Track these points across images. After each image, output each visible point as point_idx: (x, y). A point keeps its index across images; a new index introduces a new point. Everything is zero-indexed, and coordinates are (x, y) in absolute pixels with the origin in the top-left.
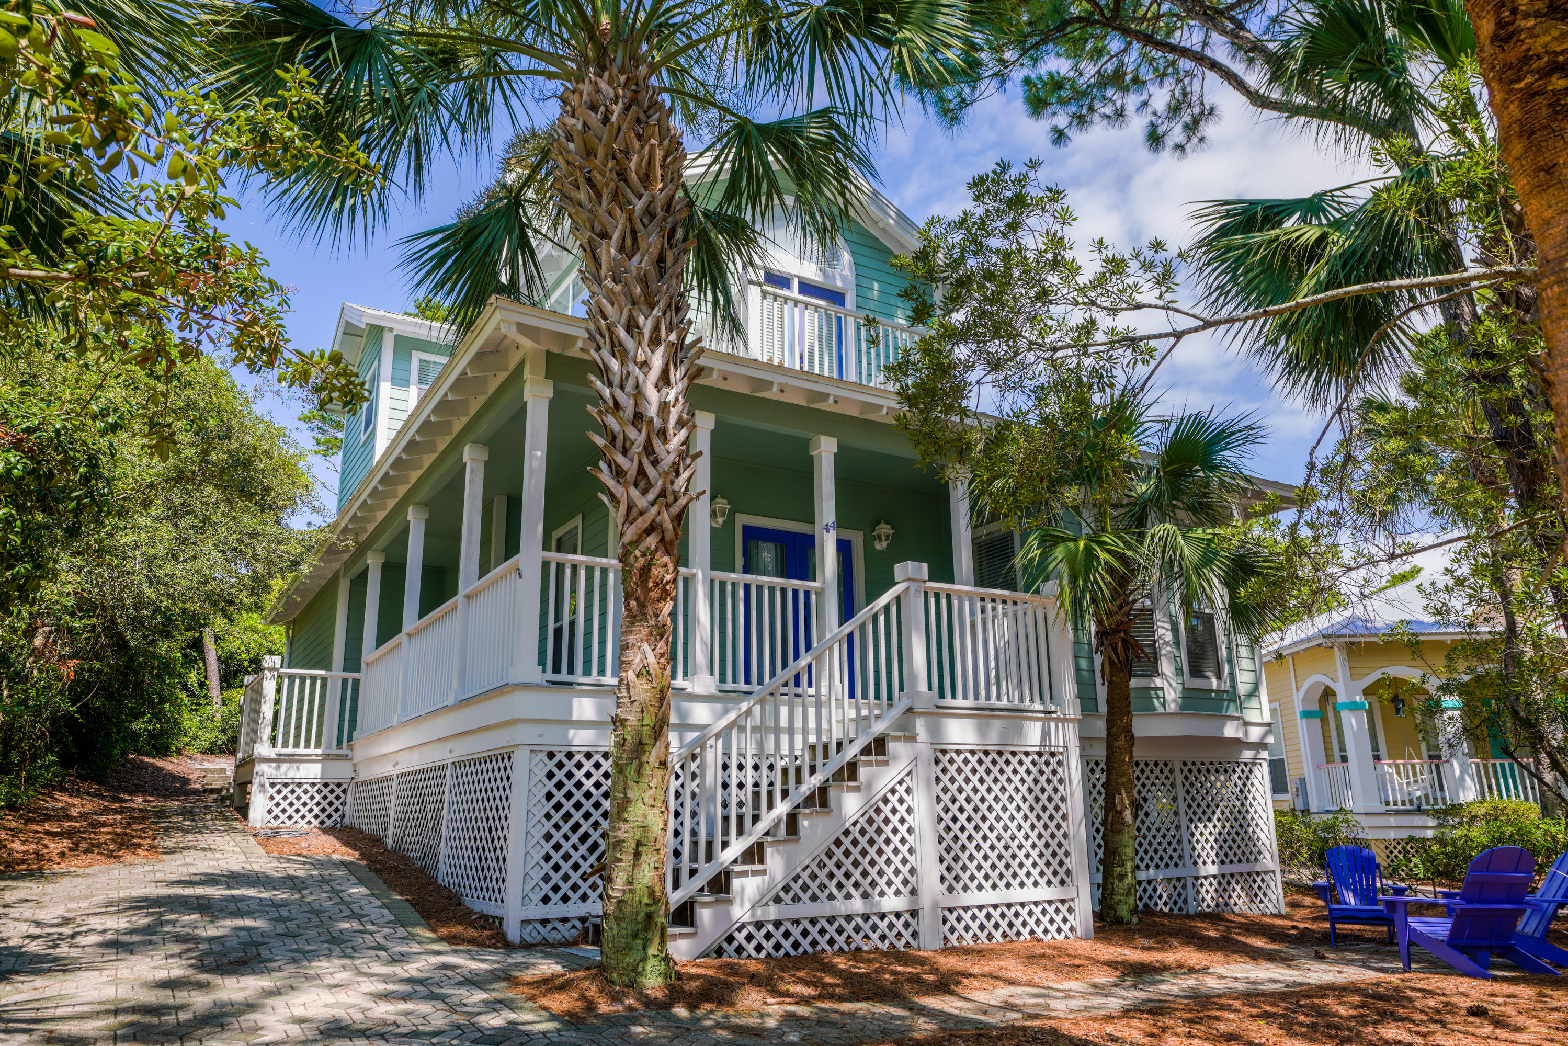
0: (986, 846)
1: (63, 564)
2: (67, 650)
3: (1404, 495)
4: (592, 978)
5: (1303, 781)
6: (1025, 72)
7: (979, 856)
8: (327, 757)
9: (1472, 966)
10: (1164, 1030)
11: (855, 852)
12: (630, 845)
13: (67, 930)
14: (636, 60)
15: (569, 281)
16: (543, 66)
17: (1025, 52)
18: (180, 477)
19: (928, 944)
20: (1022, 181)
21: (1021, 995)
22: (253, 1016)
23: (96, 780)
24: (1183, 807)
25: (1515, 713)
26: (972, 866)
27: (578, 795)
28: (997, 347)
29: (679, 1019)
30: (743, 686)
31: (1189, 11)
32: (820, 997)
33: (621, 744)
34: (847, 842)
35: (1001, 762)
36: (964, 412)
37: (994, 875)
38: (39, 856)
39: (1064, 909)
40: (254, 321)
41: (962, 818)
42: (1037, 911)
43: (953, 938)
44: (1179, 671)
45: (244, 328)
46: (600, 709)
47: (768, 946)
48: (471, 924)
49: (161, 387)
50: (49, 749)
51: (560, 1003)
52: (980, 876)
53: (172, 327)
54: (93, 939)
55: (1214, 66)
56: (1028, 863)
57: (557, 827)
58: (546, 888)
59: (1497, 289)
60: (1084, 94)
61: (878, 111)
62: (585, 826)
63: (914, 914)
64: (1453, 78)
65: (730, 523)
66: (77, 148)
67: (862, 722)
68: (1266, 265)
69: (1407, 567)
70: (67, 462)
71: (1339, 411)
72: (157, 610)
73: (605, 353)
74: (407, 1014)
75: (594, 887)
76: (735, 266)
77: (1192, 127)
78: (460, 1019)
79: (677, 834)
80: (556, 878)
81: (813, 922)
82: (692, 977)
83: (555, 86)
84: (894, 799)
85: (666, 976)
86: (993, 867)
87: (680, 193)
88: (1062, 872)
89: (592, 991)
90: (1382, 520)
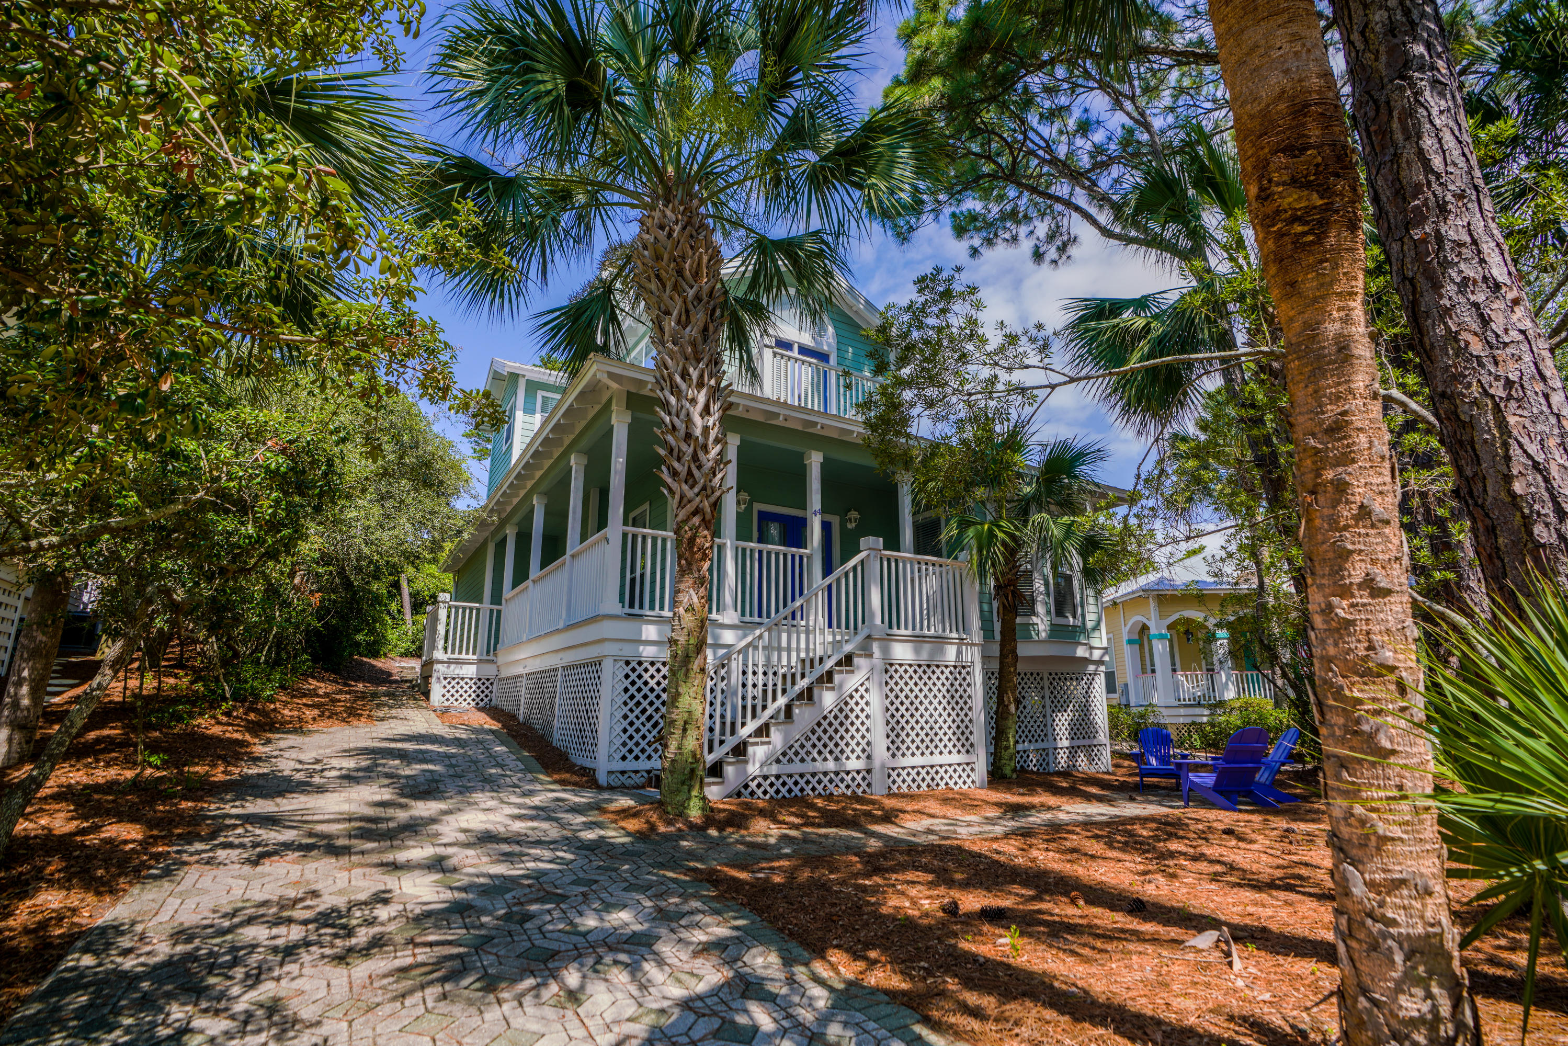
0: (918, 727)
1: (312, 531)
2: (314, 587)
3: (1196, 497)
4: (654, 809)
5: (1126, 685)
6: (953, 209)
7: (913, 734)
8: (480, 661)
9: (1227, 803)
10: (1031, 846)
11: (831, 731)
12: (680, 723)
13: (318, 767)
14: (691, 195)
15: (643, 344)
16: (629, 200)
17: (952, 196)
18: (385, 473)
19: (878, 792)
20: (950, 280)
21: (938, 824)
22: (435, 827)
23: (334, 672)
24: (1048, 702)
25: (1261, 641)
26: (908, 740)
27: (645, 690)
28: (932, 392)
29: (712, 837)
30: (757, 619)
31: (1060, 172)
32: (806, 825)
33: (674, 656)
34: (825, 724)
35: (929, 672)
36: (908, 436)
37: (923, 746)
38: (300, 720)
39: (968, 769)
40: (434, 369)
41: (903, 709)
42: (951, 770)
43: (894, 788)
44: (1048, 612)
45: (427, 374)
46: (660, 633)
47: (771, 791)
48: (575, 773)
49: (374, 414)
50: (304, 651)
51: (633, 825)
52: (913, 747)
53: (381, 372)
54: (334, 773)
55: (1077, 209)
56: (945, 739)
57: (631, 710)
58: (624, 751)
59: (1257, 362)
60: (991, 225)
61: (854, 231)
62: (650, 711)
63: (869, 771)
64: (1230, 223)
65: (749, 509)
66: (322, 253)
67: (836, 644)
68: (1110, 343)
69: (1196, 546)
70: (314, 463)
71: (1157, 440)
72: (371, 562)
73: (667, 393)
74: (533, 829)
75: (656, 750)
76: (755, 334)
77: (1062, 249)
78: (568, 834)
79: (711, 717)
80: (630, 744)
81: (802, 776)
82: (720, 811)
83: (636, 213)
84: (857, 696)
85: (703, 809)
86: (922, 741)
87: (719, 286)
88: (967, 744)
89: (654, 818)
90: (1183, 514)
